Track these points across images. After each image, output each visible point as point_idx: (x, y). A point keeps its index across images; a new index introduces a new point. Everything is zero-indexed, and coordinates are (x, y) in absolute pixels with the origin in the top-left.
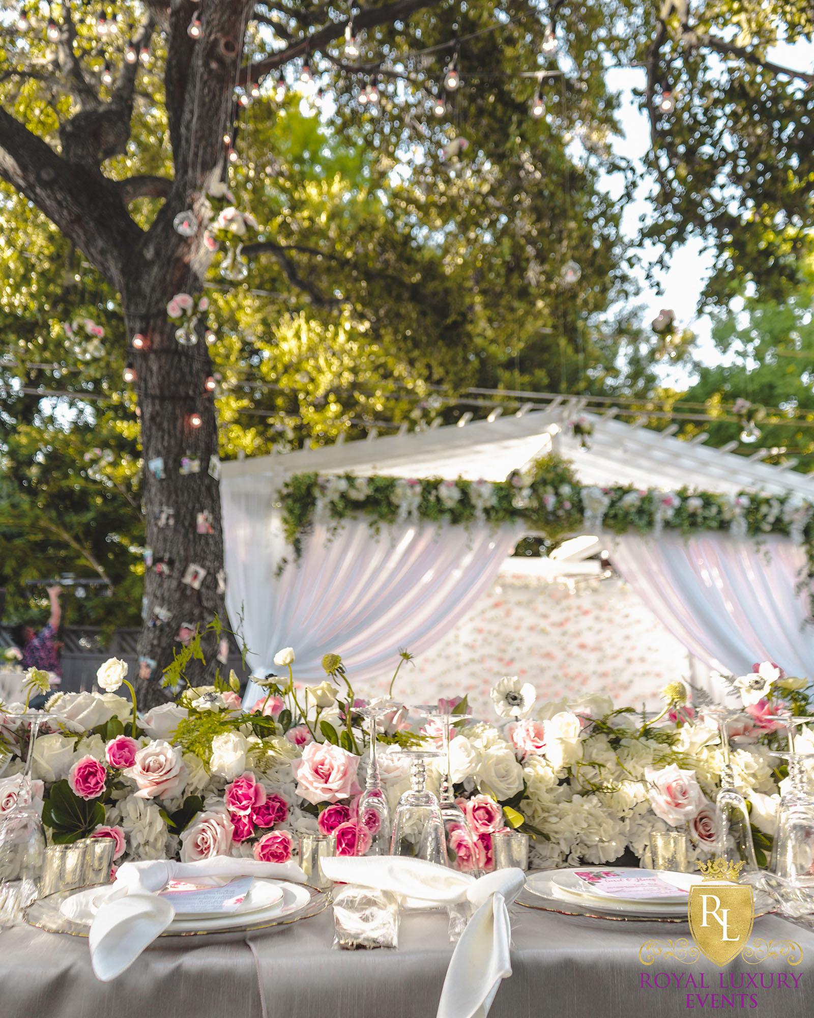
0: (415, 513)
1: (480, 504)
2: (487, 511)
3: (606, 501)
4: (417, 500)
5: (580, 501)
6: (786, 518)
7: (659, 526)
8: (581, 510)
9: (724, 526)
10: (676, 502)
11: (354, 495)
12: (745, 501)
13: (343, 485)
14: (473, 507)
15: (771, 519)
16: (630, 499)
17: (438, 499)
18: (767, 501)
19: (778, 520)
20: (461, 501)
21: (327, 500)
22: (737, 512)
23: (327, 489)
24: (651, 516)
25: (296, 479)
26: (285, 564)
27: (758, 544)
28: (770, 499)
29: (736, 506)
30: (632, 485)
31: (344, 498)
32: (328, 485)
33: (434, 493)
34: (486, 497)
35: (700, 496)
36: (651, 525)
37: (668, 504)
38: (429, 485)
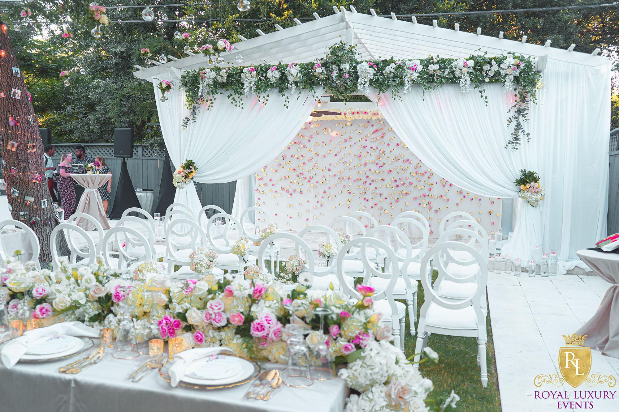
0: (254, 88)
1: (291, 79)
2: (296, 83)
3: (372, 71)
4: (255, 79)
5: (356, 72)
6: (503, 73)
7: (407, 85)
8: (357, 78)
9: (454, 80)
10: (420, 68)
11: (220, 80)
12: (471, 63)
13: (213, 74)
14: (288, 81)
15: (491, 74)
16: (388, 69)
17: (267, 78)
18: (489, 62)
19: (498, 73)
20: (281, 78)
21: (205, 83)
22: (465, 70)
23: (205, 77)
24: (401, 78)
25: (188, 72)
26: (188, 121)
27: (481, 92)
28: (491, 59)
29: (464, 66)
30: (392, 58)
31: (215, 82)
32: (205, 75)
33: (264, 75)
34: (295, 75)
35: (438, 63)
36: (402, 84)
37: (413, 70)
38: (261, 70)
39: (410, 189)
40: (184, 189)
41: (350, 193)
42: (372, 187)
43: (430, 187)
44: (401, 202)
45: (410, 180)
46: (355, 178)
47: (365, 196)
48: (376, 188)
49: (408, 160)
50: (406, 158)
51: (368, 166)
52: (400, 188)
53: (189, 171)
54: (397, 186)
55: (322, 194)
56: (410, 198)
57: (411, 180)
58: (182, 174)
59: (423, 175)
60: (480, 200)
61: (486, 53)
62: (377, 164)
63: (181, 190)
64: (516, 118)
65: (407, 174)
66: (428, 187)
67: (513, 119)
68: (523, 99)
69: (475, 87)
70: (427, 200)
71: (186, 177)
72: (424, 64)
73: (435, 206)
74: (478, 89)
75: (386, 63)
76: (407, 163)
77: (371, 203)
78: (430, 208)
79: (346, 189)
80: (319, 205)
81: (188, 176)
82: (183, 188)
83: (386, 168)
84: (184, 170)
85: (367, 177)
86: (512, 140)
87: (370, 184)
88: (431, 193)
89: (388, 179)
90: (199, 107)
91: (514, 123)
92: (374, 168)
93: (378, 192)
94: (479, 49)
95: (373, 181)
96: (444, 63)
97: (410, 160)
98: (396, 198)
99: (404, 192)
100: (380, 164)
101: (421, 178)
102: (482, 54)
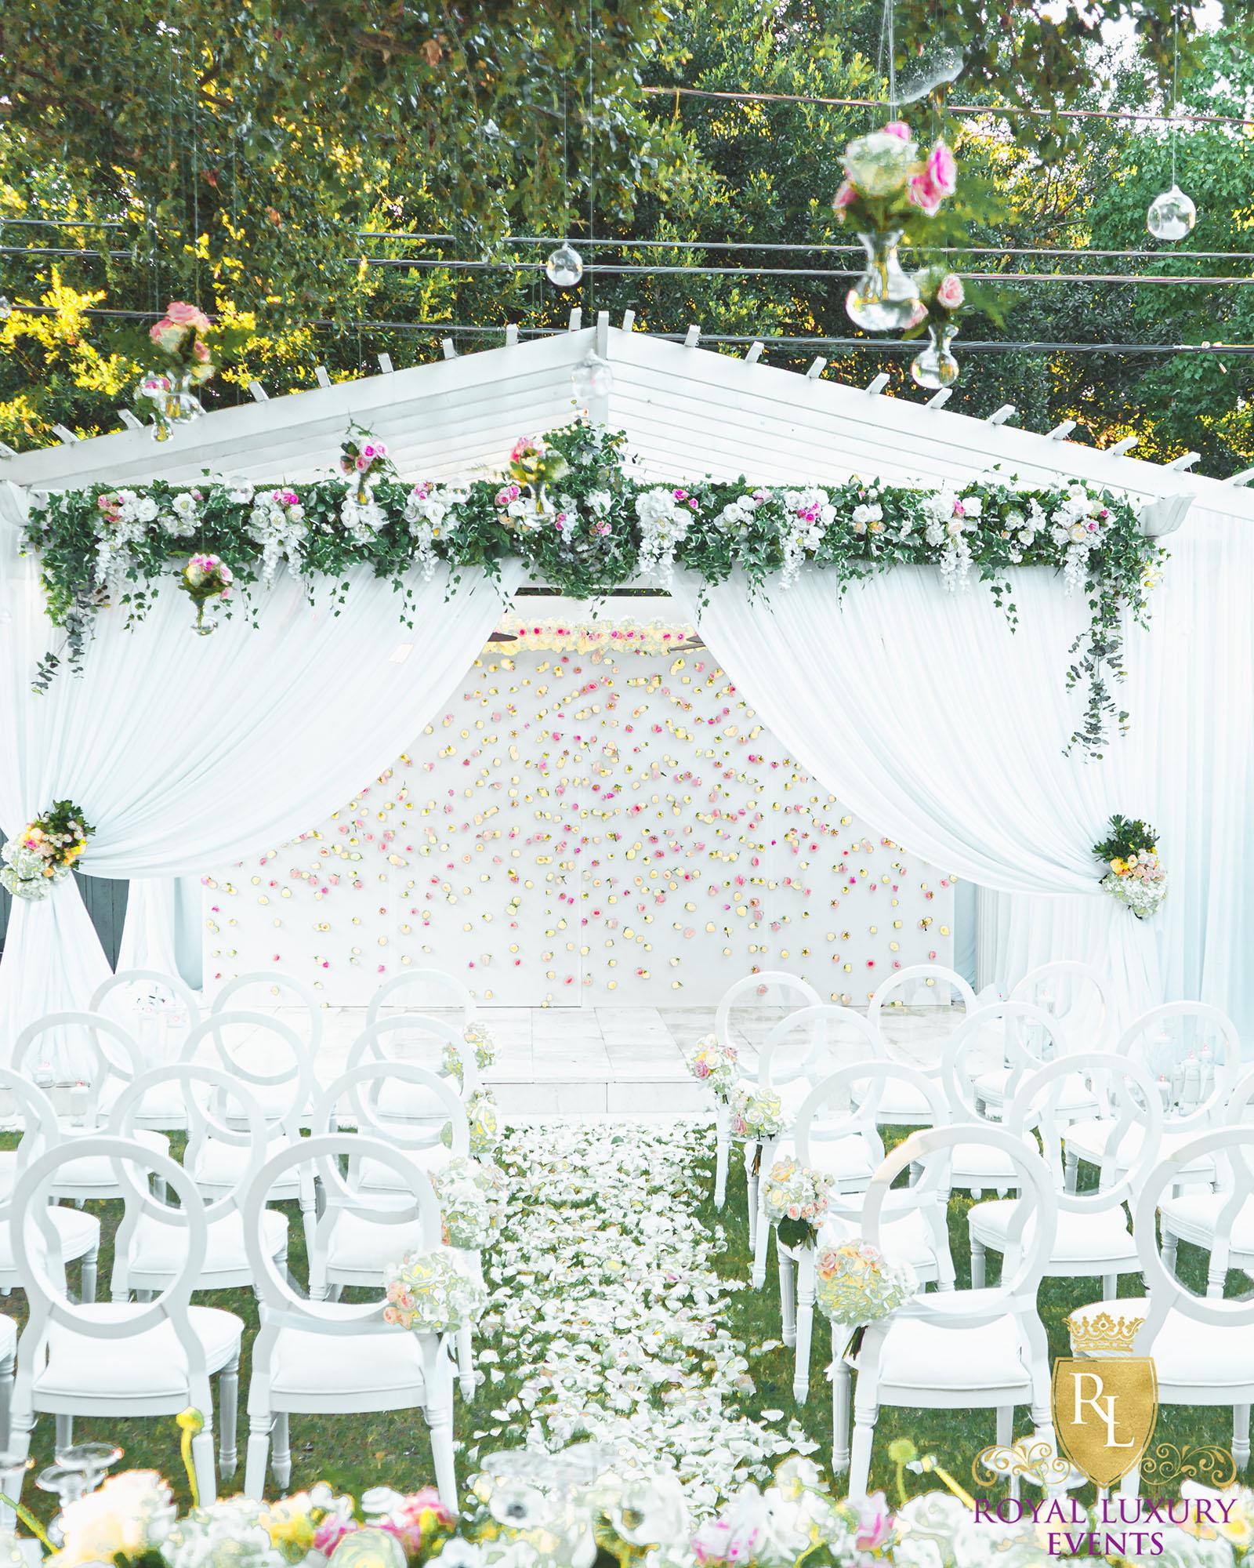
0: (296, 561)
1: (425, 535)
2: (439, 548)
3: (685, 518)
4: (300, 532)
5: (633, 519)
6: (1059, 537)
7: (791, 564)
8: (636, 537)
9: (925, 555)
10: (829, 514)
11: (171, 527)
12: (973, 506)
13: (148, 509)
14: (414, 541)
15: (1027, 539)
16: (734, 512)
17: (340, 529)
18: (1022, 506)
19: (1044, 540)
20: (387, 531)
21: (120, 540)
22: (957, 526)
23: (115, 518)
24: (774, 541)
25: (55, 500)
26: (53, 666)
27: (997, 590)
28: (1026, 497)
29: (954, 515)
30: (742, 480)
31: (154, 532)
32: (120, 511)
33: (332, 517)
34: (436, 520)
35: (880, 499)
36: (774, 560)
37: (810, 518)
38: (321, 500)
39: (697, 863)
40: (46, 903)
41: (515, 880)
42: (583, 861)
43: (753, 854)
44: (674, 900)
45: (696, 837)
46: (531, 834)
47: (563, 889)
48: (595, 863)
49: (689, 775)
50: (681, 770)
51: (569, 797)
52: (669, 861)
53: (68, 838)
54: (660, 854)
55: (425, 886)
56: (698, 887)
57: (700, 835)
58: (44, 850)
59: (734, 819)
60: (895, 888)
61: (1014, 478)
62: (596, 788)
63: (35, 904)
64: (1090, 668)
65: (686, 818)
66: (747, 856)
67: (1081, 671)
68: (1107, 614)
69: (984, 577)
70: (748, 893)
71: (56, 859)
72: (840, 504)
73: (771, 910)
74: (989, 583)
75: (726, 494)
76: (686, 785)
77: (582, 909)
78: (758, 917)
79: (503, 869)
80: (417, 921)
81: (63, 858)
82: (41, 897)
83: (624, 800)
84: (46, 837)
85: (568, 828)
86: (1083, 732)
87: (578, 851)
88: (757, 873)
89: (632, 832)
90: (92, 620)
91: (1085, 682)
92: (588, 801)
93: (601, 873)
94: (997, 467)
95: (585, 840)
96: (896, 504)
97: (695, 776)
98: (658, 893)
99: (682, 873)
100: (607, 788)
101: (726, 827)
102: (1000, 479)
